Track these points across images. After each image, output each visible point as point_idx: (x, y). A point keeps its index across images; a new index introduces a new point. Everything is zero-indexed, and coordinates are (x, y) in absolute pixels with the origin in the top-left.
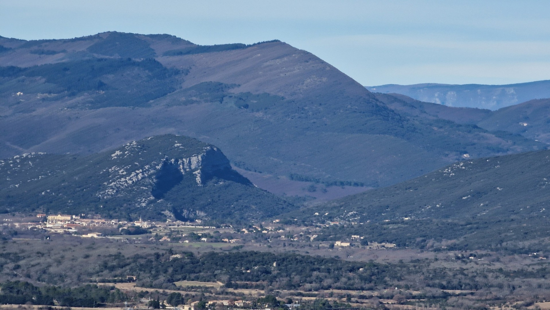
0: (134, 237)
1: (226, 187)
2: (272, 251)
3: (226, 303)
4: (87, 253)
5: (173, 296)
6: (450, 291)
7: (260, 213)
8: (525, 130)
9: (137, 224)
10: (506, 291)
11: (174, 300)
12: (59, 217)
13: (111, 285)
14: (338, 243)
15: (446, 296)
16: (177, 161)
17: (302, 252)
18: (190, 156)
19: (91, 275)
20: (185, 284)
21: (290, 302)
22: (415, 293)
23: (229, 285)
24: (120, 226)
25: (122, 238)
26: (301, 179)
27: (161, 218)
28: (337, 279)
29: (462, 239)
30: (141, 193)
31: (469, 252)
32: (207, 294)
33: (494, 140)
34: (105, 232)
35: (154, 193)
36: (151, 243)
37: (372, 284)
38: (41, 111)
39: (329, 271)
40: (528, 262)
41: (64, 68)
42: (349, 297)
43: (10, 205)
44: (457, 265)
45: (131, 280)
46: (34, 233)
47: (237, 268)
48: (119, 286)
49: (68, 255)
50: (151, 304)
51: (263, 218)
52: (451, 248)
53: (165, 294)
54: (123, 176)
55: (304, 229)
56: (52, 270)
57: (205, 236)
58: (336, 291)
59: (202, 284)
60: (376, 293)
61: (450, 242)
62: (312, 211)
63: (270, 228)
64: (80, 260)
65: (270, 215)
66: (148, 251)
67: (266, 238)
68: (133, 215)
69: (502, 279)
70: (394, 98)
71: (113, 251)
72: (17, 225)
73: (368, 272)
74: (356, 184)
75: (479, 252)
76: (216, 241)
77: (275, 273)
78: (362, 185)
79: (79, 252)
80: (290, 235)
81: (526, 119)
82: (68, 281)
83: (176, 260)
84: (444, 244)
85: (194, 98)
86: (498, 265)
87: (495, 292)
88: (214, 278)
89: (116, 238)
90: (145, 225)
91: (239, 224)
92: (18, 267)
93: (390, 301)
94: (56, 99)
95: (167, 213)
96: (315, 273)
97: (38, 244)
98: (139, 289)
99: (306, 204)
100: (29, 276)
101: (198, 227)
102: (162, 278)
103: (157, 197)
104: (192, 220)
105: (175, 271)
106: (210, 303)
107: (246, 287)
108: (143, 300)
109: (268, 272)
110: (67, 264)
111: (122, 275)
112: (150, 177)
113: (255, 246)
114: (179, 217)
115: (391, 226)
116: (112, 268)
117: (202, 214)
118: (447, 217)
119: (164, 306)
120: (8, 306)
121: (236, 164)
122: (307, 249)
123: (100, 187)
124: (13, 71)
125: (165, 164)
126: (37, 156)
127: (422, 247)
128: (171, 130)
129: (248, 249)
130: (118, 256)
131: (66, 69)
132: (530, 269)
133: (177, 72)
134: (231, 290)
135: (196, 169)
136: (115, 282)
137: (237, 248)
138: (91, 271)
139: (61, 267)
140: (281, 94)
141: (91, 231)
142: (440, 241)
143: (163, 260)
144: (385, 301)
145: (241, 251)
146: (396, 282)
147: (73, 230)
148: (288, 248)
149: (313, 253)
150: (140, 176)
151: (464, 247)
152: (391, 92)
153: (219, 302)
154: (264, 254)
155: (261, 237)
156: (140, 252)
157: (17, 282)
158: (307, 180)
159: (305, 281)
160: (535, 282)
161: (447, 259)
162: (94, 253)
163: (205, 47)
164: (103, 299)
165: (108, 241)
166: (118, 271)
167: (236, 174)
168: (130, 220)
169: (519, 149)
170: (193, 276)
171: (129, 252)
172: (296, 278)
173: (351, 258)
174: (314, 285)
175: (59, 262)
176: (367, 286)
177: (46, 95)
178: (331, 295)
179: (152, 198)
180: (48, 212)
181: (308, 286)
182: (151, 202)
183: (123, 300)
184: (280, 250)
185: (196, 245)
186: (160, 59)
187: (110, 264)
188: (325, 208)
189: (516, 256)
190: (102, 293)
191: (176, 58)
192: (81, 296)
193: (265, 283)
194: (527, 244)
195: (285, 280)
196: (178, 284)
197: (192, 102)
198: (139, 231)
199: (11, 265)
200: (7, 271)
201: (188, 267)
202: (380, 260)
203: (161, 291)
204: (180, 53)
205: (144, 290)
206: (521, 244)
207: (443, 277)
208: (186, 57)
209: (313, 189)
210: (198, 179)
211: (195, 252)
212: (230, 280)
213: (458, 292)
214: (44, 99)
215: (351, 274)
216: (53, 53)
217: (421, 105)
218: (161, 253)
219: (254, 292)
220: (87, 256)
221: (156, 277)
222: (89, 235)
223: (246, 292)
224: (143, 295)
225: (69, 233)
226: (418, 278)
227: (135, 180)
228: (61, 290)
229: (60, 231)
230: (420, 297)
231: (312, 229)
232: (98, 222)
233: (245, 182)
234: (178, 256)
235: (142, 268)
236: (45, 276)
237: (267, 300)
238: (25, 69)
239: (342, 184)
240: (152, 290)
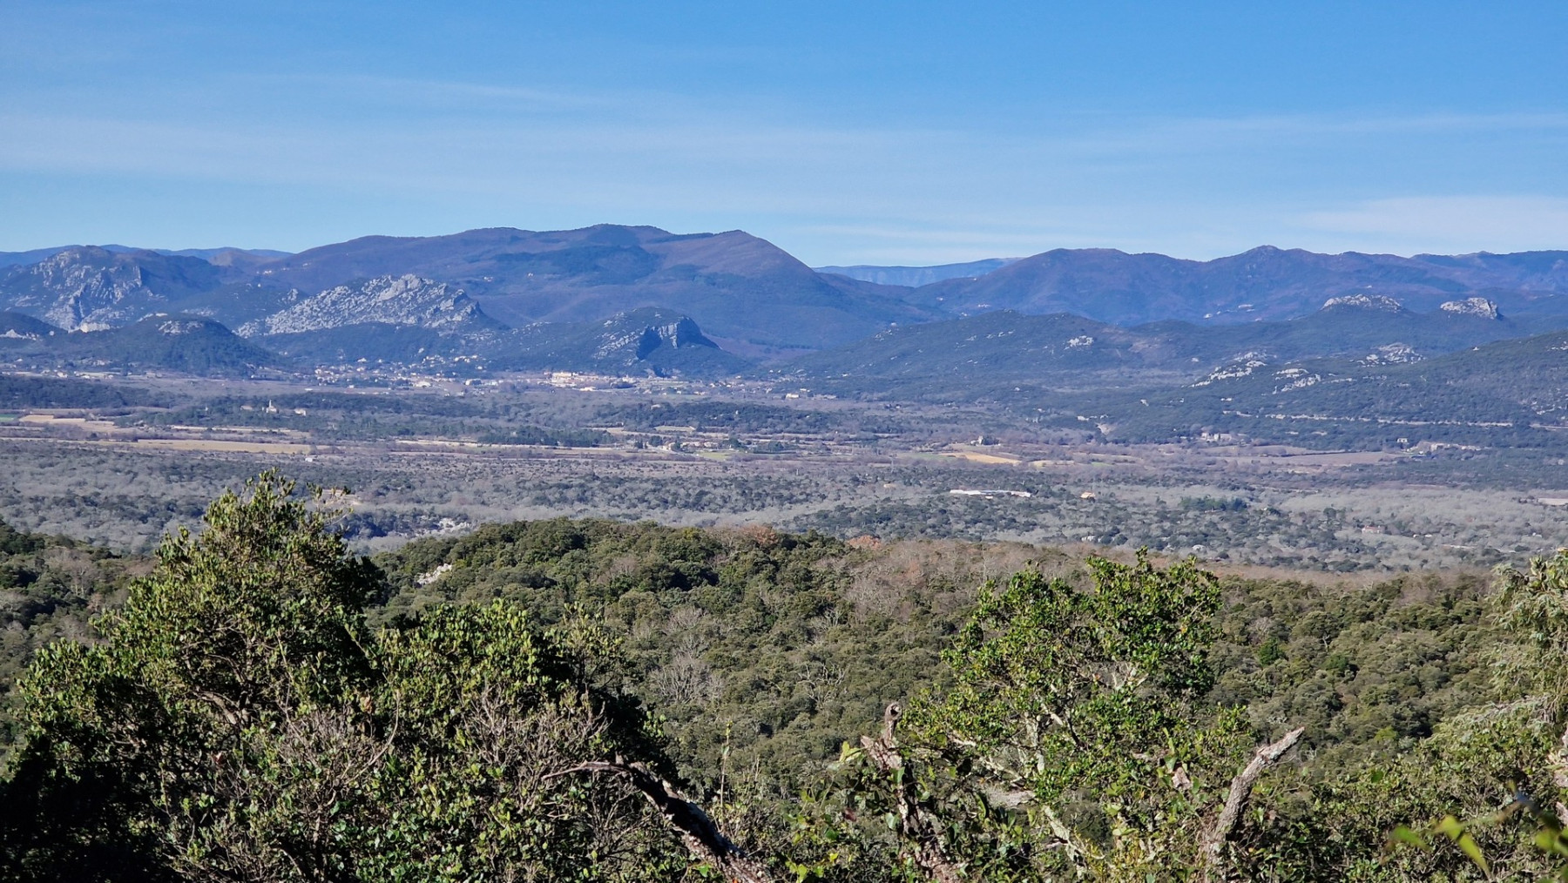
0: (622, 390)
1: (697, 349)
2: (734, 401)
3: (697, 444)
4: (585, 403)
5: (653, 438)
6: (880, 435)
7: (724, 371)
8: (941, 303)
9: (624, 380)
10: (926, 435)
11: (654, 442)
12: (562, 374)
13: (604, 429)
14: (789, 395)
15: (877, 438)
16: (657, 328)
17: (758, 402)
18: (667, 325)
19: (588, 421)
20: (663, 428)
21: (749, 443)
22: (852, 436)
23: (699, 430)
24: (611, 381)
25: (613, 391)
26: (758, 343)
27: (645, 375)
28: (788, 425)
29: (890, 392)
30: (628, 355)
31: (895, 403)
32: (681, 437)
33: (917, 312)
34: (599, 387)
35: (637, 353)
36: (636, 395)
37: (816, 429)
38: (548, 288)
39: (781, 418)
40: (944, 411)
41: (567, 253)
42: (798, 439)
43: (523, 365)
44: (886, 413)
45: (619, 426)
46: (542, 387)
47: (706, 416)
48: (609, 430)
49: (569, 405)
50: (636, 445)
51: (727, 375)
52: (881, 400)
53: (647, 437)
54: (614, 341)
55: (761, 383)
56: (557, 417)
57: (679, 389)
58: (787, 434)
59: (678, 429)
60: (819, 436)
61: (880, 395)
62: (767, 369)
63: (732, 383)
64: (579, 409)
65: (733, 372)
66: (634, 401)
67: (730, 391)
68: (621, 373)
69: (922, 425)
70: (835, 277)
71: (605, 401)
72: (528, 381)
73: (813, 419)
74: (803, 347)
75: (904, 403)
76: (689, 394)
77: (737, 419)
78: (808, 348)
79: (578, 403)
80: (749, 389)
81: (942, 295)
82: (569, 426)
83: (656, 408)
84: (876, 396)
85: (671, 278)
86: (919, 414)
87: (917, 436)
88: (687, 423)
89: (608, 391)
90: (631, 381)
91: (707, 380)
92: (529, 415)
93: (831, 443)
94: (560, 279)
95: (649, 371)
96: (770, 420)
97: (544, 396)
98: (626, 433)
99: (762, 363)
100: (538, 422)
101: (674, 382)
102: (644, 424)
103: (641, 358)
104: (669, 377)
105: (656, 418)
106: (684, 444)
107: (713, 431)
108: (629, 441)
109: (731, 419)
110: (568, 412)
111: (612, 422)
112: (635, 341)
113: (721, 398)
114: (658, 374)
115: (832, 382)
116: (605, 416)
117: (678, 371)
118: (878, 373)
119: (646, 447)
120: (521, 446)
121: (705, 331)
122: (763, 400)
123: (594, 350)
124: (526, 257)
125: (647, 331)
126: (545, 325)
127: (858, 399)
128: (652, 303)
129: (715, 400)
130: (609, 406)
131: (567, 255)
132: (945, 417)
133: (657, 256)
134: (701, 433)
135: (672, 335)
136: (607, 427)
137: (706, 399)
138: (587, 417)
139: (564, 414)
140: (742, 274)
141: (587, 386)
142: (872, 393)
143: (645, 409)
144: (827, 443)
145: (709, 401)
146: (836, 427)
147: (573, 385)
148: (747, 400)
149: (768, 404)
150: (627, 341)
151: (892, 399)
152: (833, 272)
153: (691, 443)
154: (728, 404)
155: (725, 390)
156: (628, 403)
157: (528, 427)
158: (764, 343)
159: (762, 427)
160: (949, 426)
161: (878, 409)
162: (590, 404)
163: (679, 236)
164: (597, 441)
165: (601, 393)
166: (610, 418)
167: (705, 339)
168: (619, 377)
169: (936, 318)
170: (669, 422)
171: (618, 403)
172: (755, 424)
173: (799, 408)
174: (769, 429)
175: (562, 411)
176: (812, 430)
177: (550, 276)
178: (783, 438)
179: (637, 358)
180: (552, 370)
181: (764, 430)
182: (635, 362)
183: (613, 442)
184: (741, 401)
185: (673, 396)
186: (643, 246)
187: (603, 413)
188: (778, 367)
189: (934, 406)
190: (596, 436)
191: (658, 245)
192: (580, 439)
193: (728, 428)
194: (943, 396)
195: (745, 425)
196: (657, 428)
197: (670, 281)
198: (626, 386)
199: (524, 413)
200: (521, 418)
201: (665, 415)
202: (824, 409)
203: (644, 434)
204: (660, 241)
205: (630, 433)
206: (938, 396)
207: (875, 423)
208: (666, 244)
209: (768, 351)
210: (674, 343)
211: (672, 404)
212: (700, 425)
213: (886, 435)
214: (550, 279)
215: (799, 421)
216: (558, 241)
217: (857, 283)
218: (644, 403)
219: (720, 435)
220: (584, 406)
221: (640, 423)
222: (586, 389)
223: (713, 435)
224: (629, 437)
225: (569, 387)
226: (855, 424)
227: (623, 344)
228: (563, 434)
229: (563, 386)
230: (855, 439)
231: (767, 384)
232: (594, 378)
233: (713, 345)
234: (658, 406)
235: (628, 415)
236: (551, 422)
237: (731, 441)
238: (534, 255)
239: (792, 347)
240: (636, 434)
